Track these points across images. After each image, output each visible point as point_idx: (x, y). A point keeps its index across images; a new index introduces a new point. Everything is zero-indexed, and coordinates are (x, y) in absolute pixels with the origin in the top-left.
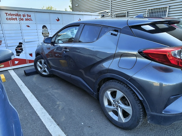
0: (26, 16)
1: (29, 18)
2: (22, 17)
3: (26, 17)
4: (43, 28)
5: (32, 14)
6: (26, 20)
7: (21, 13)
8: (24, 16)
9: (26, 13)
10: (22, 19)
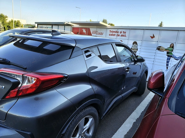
0: (122, 32)
1: (124, 34)
2: (119, 34)
3: (122, 34)
4: (133, 44)
5: (127, 31)
6: (122, 36)
7: (119, 31)
8: (121, 33)
9: (123, 30)
10: (119, 35)
